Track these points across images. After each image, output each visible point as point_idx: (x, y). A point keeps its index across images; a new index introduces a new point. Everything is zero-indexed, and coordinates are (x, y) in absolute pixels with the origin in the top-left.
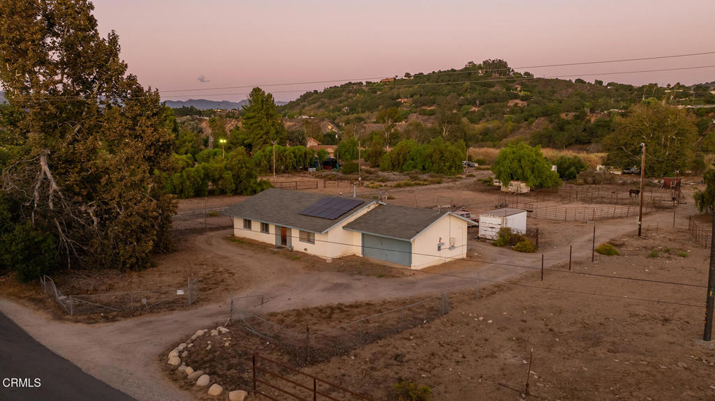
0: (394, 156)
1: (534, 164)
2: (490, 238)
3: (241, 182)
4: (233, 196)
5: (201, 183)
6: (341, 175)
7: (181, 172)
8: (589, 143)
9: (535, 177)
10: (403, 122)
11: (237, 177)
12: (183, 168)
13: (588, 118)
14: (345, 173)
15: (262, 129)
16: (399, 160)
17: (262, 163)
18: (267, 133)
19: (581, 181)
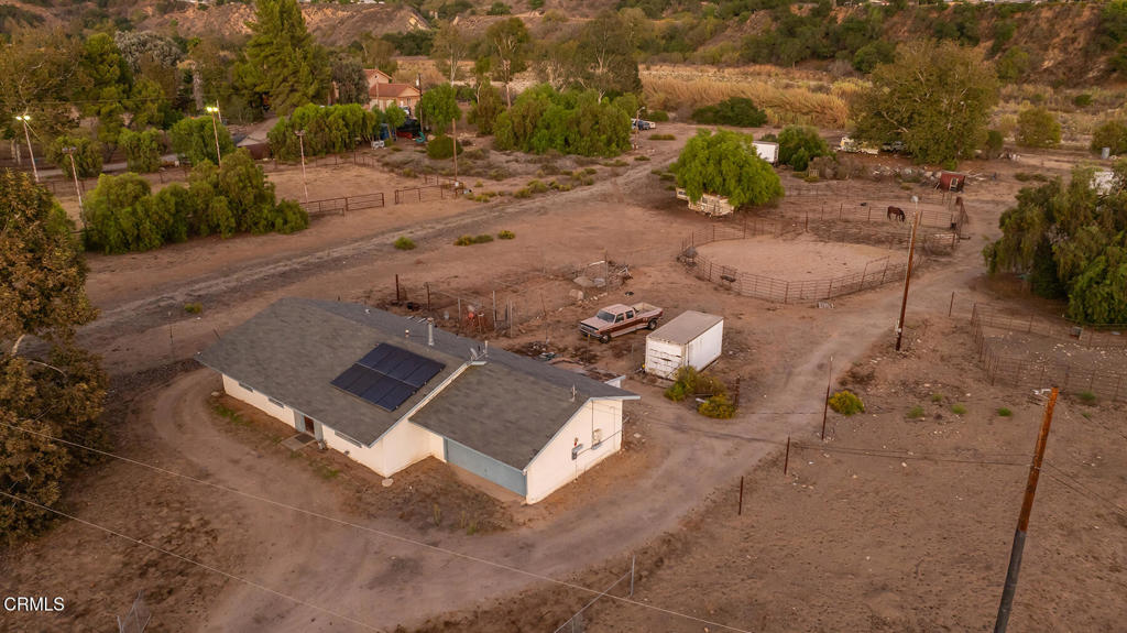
0: (516, 120)
1: (741, 167)
2: (663, 376)
3: (245, 211)
4: (234, 237)
5: (171, 221)
6: (427, 162)
7: (131, 205)
8: (832, 57)
9: (743, 190)
10: (537, 14)
11: (237, 206)
12: (136, 197)
13: (833, 13)
14: (433, 156)
15: (285, 66)
16: (525, 126)
17: (288, 140)
18: (295, 73)
19: (815, 174)
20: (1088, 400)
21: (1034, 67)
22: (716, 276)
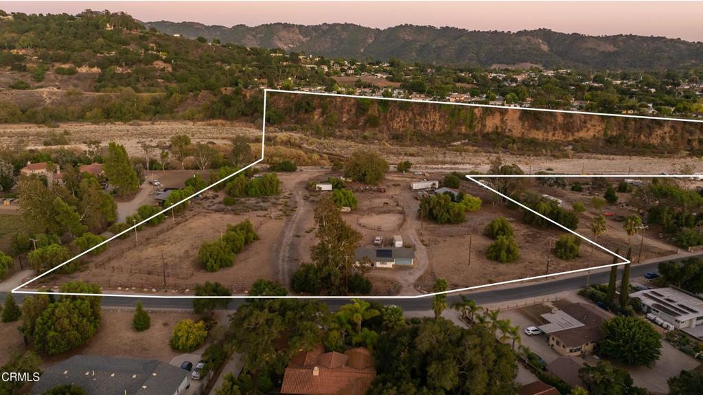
13: (244, 93)
20: (452, 236)
21: (340, 121)
22: (376, 228)
